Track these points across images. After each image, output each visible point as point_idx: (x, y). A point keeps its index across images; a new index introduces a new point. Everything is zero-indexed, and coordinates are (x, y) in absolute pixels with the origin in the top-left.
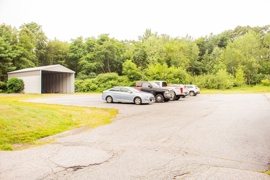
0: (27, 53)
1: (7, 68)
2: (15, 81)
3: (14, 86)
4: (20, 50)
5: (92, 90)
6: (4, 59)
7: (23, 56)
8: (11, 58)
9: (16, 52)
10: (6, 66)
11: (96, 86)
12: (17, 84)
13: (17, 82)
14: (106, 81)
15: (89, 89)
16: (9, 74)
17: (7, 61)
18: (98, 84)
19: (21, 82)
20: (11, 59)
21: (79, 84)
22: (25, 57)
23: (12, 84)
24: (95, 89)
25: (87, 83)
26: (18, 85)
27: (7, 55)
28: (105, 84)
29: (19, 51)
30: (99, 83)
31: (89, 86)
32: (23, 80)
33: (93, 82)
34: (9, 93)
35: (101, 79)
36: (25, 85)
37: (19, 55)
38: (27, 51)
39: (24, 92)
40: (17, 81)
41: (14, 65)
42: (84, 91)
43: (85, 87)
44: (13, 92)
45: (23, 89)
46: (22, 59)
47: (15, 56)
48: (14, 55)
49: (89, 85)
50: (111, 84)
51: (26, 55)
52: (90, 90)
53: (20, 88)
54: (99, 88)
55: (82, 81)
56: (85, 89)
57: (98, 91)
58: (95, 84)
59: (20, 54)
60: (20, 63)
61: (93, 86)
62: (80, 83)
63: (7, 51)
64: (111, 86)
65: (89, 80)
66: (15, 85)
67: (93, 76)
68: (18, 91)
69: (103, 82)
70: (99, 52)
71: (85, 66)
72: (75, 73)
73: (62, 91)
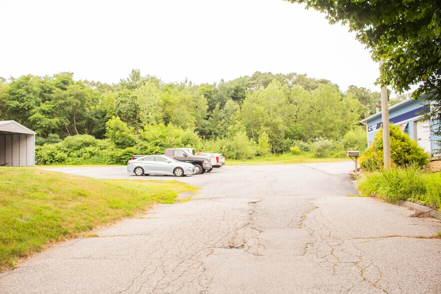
5: (57, 161)
11: (65, 155)
14: (80, 147)
15: (53, 159)
18: (67, 151)
24: (63, 160)
25: (50, 151)
28: (79, 152)
30: (69, 150)
31: (52, 155)
33: (58, 150)
35: (72, 145)
42: (45, 162)
43: (46, 157)
50: (89, 152)
52: (55, 161)
54: (70, 159)
55: (39, 147)
56: (47, 161)
57: (69, 163)
58: (62, 153)
61: (60, 155)
62: (36, 150)
64: (89, 155)
65: (52, 146)
67: (54, 140)
69: (76, 150)
70: (62, 101)
71: (41, 124)
72: (35, 135)
73: (11, 163)
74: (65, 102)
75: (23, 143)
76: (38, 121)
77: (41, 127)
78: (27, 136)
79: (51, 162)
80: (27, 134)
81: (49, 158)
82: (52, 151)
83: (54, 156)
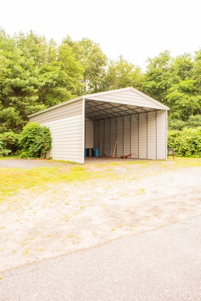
0: (67, 79)
1: (28, 107)
2: (33, 130)
3: (31, 142)
4: (53, 72)
6: (23, 90)
7: (59, 85)
8: (36, 87)
9: (46, 77)
10: (26, 104)
12: (37, 137)
13: (36, 134)
15: (196, 148)
16: (30, 118)
17: (28, 94)
19: (45, 133)
20: (35, 88)
21: (172, 138)
22: (65, 86)
23: (27, 138)
25: (191, 137)
26: (38, 139)
27: (27, 82)
29: (51, 74)
31: (194, 143)
32: (50, 129)
34: (22, 157)
36: (53, 140)
37: (50, 81)
38: (67, 75)
39: (51, 156)
40: (36, 131)
41: (42, 100)
43: (186, 146)
44: (30, 156)
45: (49, 149)
47: (44, 84)
48: (42, 82)
51: (65, 81)
53: (43, 147)
55: (176, 132)
56: (187, 150)
62: (172, 136)
65: (194, 131)
66: (33, 140)
67: (196, 123)
68: (38, 154)
72: (168, 111)
73: (137, 154)
75: (151, 124)
76: (176, 100)
77: (181, 107)
78: (156, 114)
79: (193, 152)
80: (156, 110)
81: (190, 146)
82: (194, 137)
83: (197, 145)
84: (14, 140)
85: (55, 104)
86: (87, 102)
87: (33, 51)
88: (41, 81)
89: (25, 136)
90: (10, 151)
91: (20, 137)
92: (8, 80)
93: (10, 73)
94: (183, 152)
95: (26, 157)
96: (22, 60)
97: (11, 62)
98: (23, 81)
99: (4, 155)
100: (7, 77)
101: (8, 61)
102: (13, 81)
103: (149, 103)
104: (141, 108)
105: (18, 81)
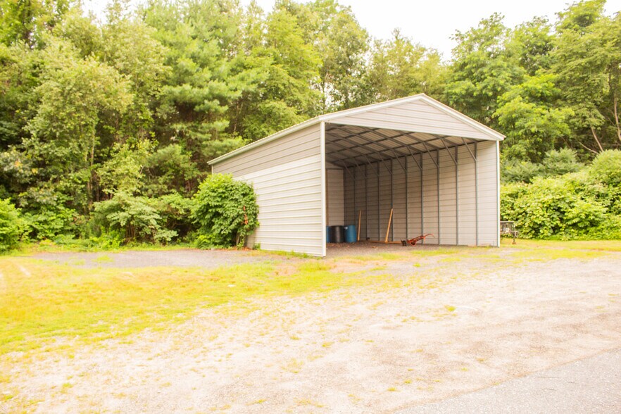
0: (286, 82)
1: (208, 143)
2: (220, 190)
3: (217, 215)
4: (258, 70)
5: (574, 225)
6: (197, 108)
7: (270, 95)
8: (223, 101)
9: (242, 79)
10: (204, 137)
11: (599, 208)
12: (229, 204)
13: (226, 198)
15: (561, 220)
16: (214, 165)
17: (208, 116)
18: (605, 195)
19: (244, 195)
20: (222, 105)
21: (510, 200)
22: (282, 97)
23: (208, 206)
24: (593, 224)
25: (550, 197)
26: (231, 209)
27: (206, 91)
29: (253, 74)
31: (559, 209)
32: (255, 188)
33: (577, 191)
34: (199, 246)
36: (261, 211)
37: (252, 88)
38: (286, 74)
39: (257, 243)
40: (225, 193)
41: (236, 128)
42: (536, 230)
43: (540, 216)
44: (215, 244)
45: (252, 228)
46: (267, 106)
47: (239, 94)
49: (562, 205)
51: (282, 88)
52: (569, 226)
53: (240, 225)
55: (518, 186)
56: (542, 225)
57: (613, 233)
58: (590, 200)
59: (260, 86)
60: (263, 122)
61: (583, 207)
62: (511, 195)
63: (207, 74)
65: (557, 184)
66: (220, 210)
67: (561, 166)
68: (232, 239)
71: (526, 125)
72: (501, 143)
73: (436, 235)
74: (590, 63)
75: (465, 172)
76: (516, 119)
77: (529, 134)
78: (475, 151)
79: (556, 229)
80: (474, 142)
81: (549, 216)
82: (558, 197)
83: (564, 212)
84: (182, 212)
85: (264, 135)
86: (330, 128)
87: (216, 27)
88: (234, 88)
89: (205, 202)
90: (174, 233)
91: (193, 205)
92: (166, 88)
93: (171, 74)
94: (533, 229)
95: (207, 245)
96: (194, 47)
97: (171, 52)
98: (196, 90)
99: (163, 242)
100: (164, 83)
101: (166, 50)
102: (177, 90)
103: (460, 126)
104: (444, 138)
105: (187, 91)
